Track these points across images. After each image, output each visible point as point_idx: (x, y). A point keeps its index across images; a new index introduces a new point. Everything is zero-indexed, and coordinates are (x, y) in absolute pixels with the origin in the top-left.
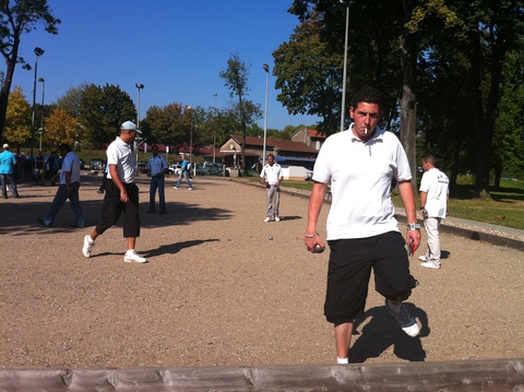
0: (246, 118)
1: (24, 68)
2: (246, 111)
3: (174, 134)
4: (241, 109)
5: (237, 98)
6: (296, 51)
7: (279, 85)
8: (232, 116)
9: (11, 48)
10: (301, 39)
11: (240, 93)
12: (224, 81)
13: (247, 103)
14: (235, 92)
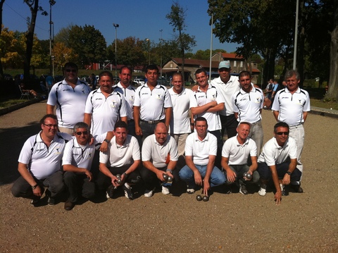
0: (184, 47)
1: (42, 14)
4: (181, 40)
5: (177, 32)
8: (174, 45)
11: (180, 29)
12: (169, 21)
13: (185, 35)
14: (176, 28)
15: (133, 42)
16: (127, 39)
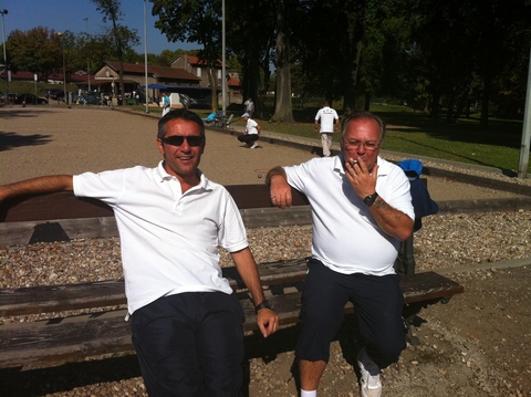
0: (121, 45)
2: (121, 36)
3: (42, 61)
4: (116, 35)
5: (110, 23)
7: (154, 13)
8: (105, 42)
11: (114, 18)
13: (122, 28)
14: (108, 17)
15: (45, 35)
16: (35, 30)
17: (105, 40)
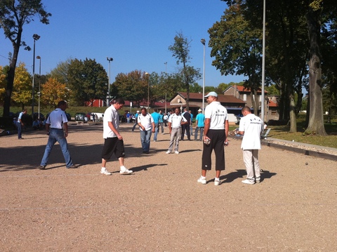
0: (189, 80)
1: (25, 49)
2: (189, 73)
3: (136, 93)
4: (185, 73)
5: (181, 65)
6: (226, 28)
7: (213, 53)
8: (178, 78)
9: (16, 35)
10: (229, 19)
11: (184, 61)
13: (190, 68)
14: (180, 60)
15: (139, 76)
16: (132, 73)
17: (178, 77)
